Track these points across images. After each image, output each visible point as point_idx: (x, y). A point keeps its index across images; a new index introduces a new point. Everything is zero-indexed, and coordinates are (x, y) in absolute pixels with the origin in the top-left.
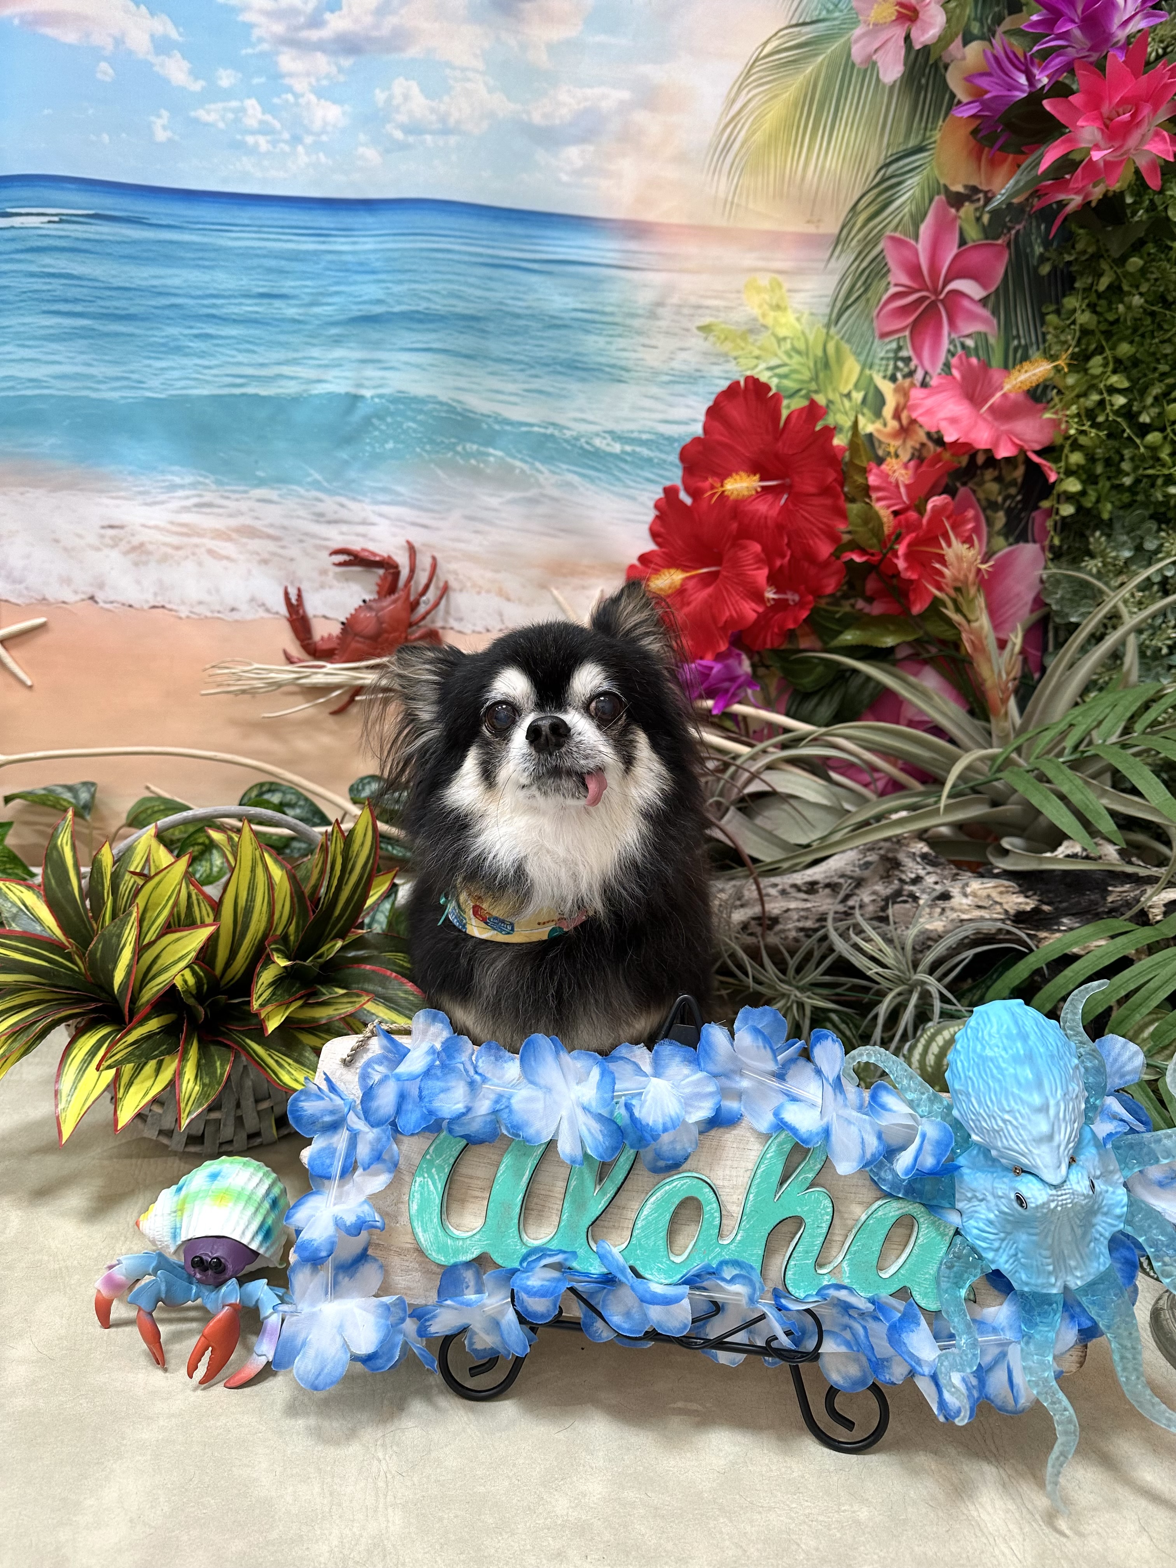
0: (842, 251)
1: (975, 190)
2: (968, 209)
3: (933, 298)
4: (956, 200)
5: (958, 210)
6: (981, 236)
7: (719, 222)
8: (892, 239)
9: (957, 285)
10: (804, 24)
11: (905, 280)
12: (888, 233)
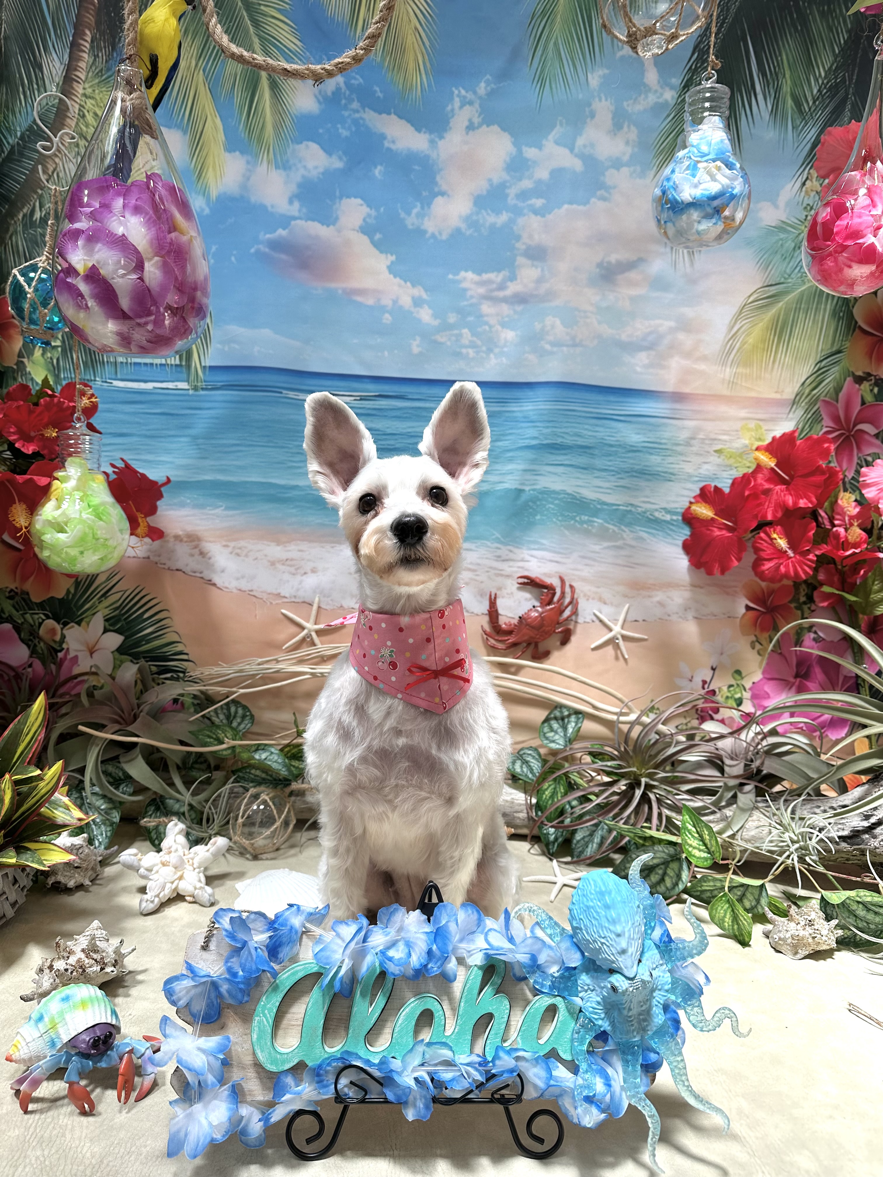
0: (796, 409)
1: (869, 375)
2: (866, 386)
3: (847, 434)
4: (859, 380)
5: (860, 385)
6: (873, 399)
7: (726, 392)
8: (824, 401)
9: (861, 427)
10: (771, 285)
11: (832, 424)
12: (822, 398)
